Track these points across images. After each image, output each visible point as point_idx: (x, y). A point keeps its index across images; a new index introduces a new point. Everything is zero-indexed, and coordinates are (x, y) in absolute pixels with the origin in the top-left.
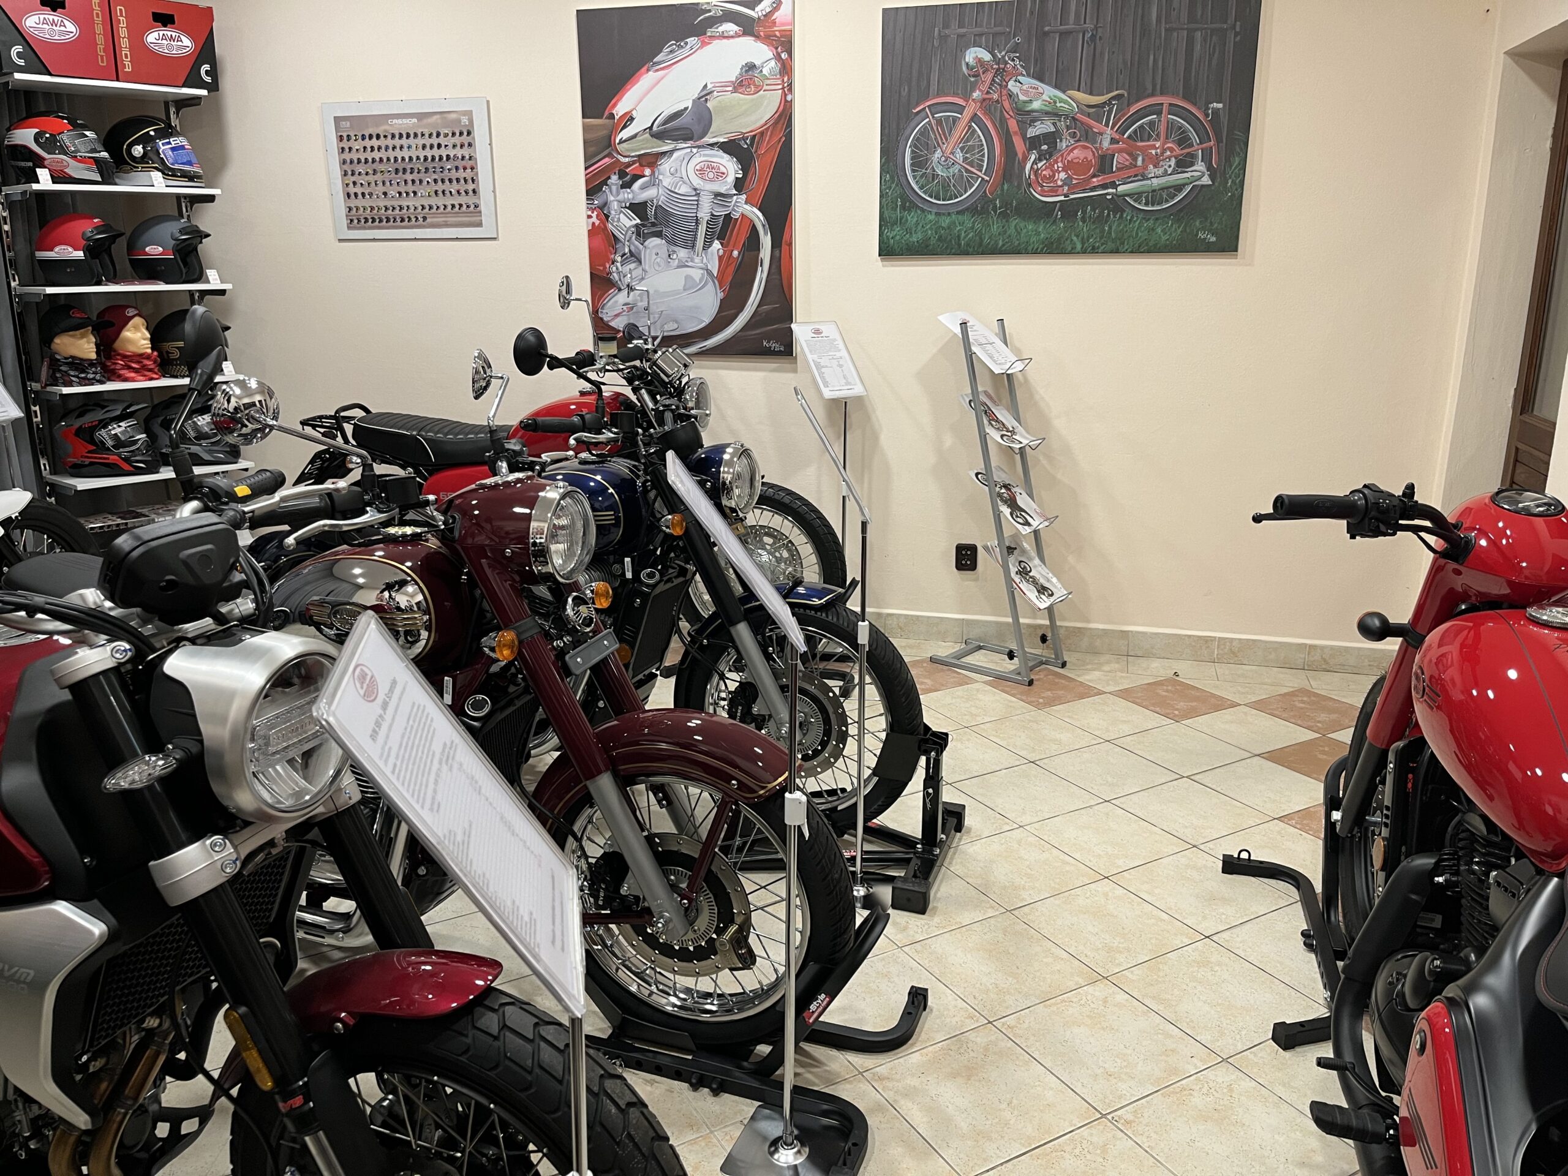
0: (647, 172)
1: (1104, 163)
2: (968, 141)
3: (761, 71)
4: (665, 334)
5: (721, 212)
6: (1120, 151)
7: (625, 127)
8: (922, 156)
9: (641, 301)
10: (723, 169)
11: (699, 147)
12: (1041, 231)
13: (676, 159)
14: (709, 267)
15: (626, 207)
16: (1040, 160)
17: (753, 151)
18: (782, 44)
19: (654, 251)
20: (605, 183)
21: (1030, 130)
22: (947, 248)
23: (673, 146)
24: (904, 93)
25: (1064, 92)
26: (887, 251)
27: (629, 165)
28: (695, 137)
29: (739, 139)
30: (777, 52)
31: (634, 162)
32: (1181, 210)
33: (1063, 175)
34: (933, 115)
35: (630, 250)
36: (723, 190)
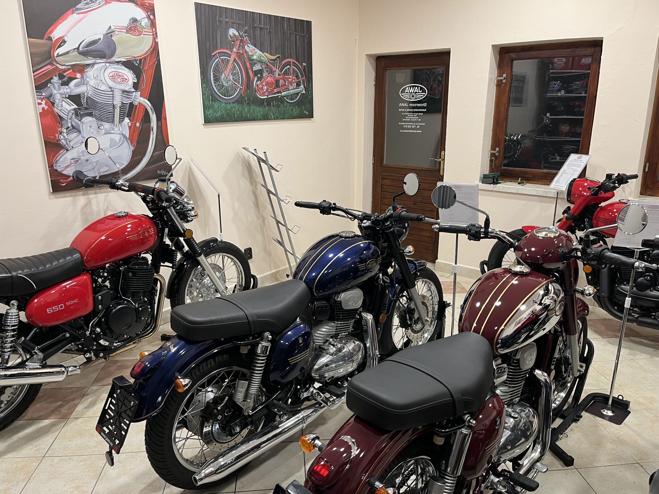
0: (78, 76)
1: (277, 83)
2: (233, 70)
3: (141, 24)
4: (101, 174)
5: (127, 101)
6: (281, 79)
7: (60, 46)
8: (217, 76)
9: (83, 156)
10: (126, 77)
11: (110, 63)
12: (259, 111)
13: (96, 70)
14: (124, 133)
15: (66, 98)
16: (258, 81)
17: (141, 67)
18: (150, 10)
19: (89, 125)
20: (49, 81)
21: (254, 68)
22: (230, 119)
23: (93, 61)
25: (263, 53)
26: (208, 121)
27: (65, 71)
28: (107, 57)
29: (133, 60)
30: (148, 15)
31: (69, 69)
32: (299, 103)
33: (265, 88)
34: (220, 57)
35: (72, 125)
36: (127, 89)
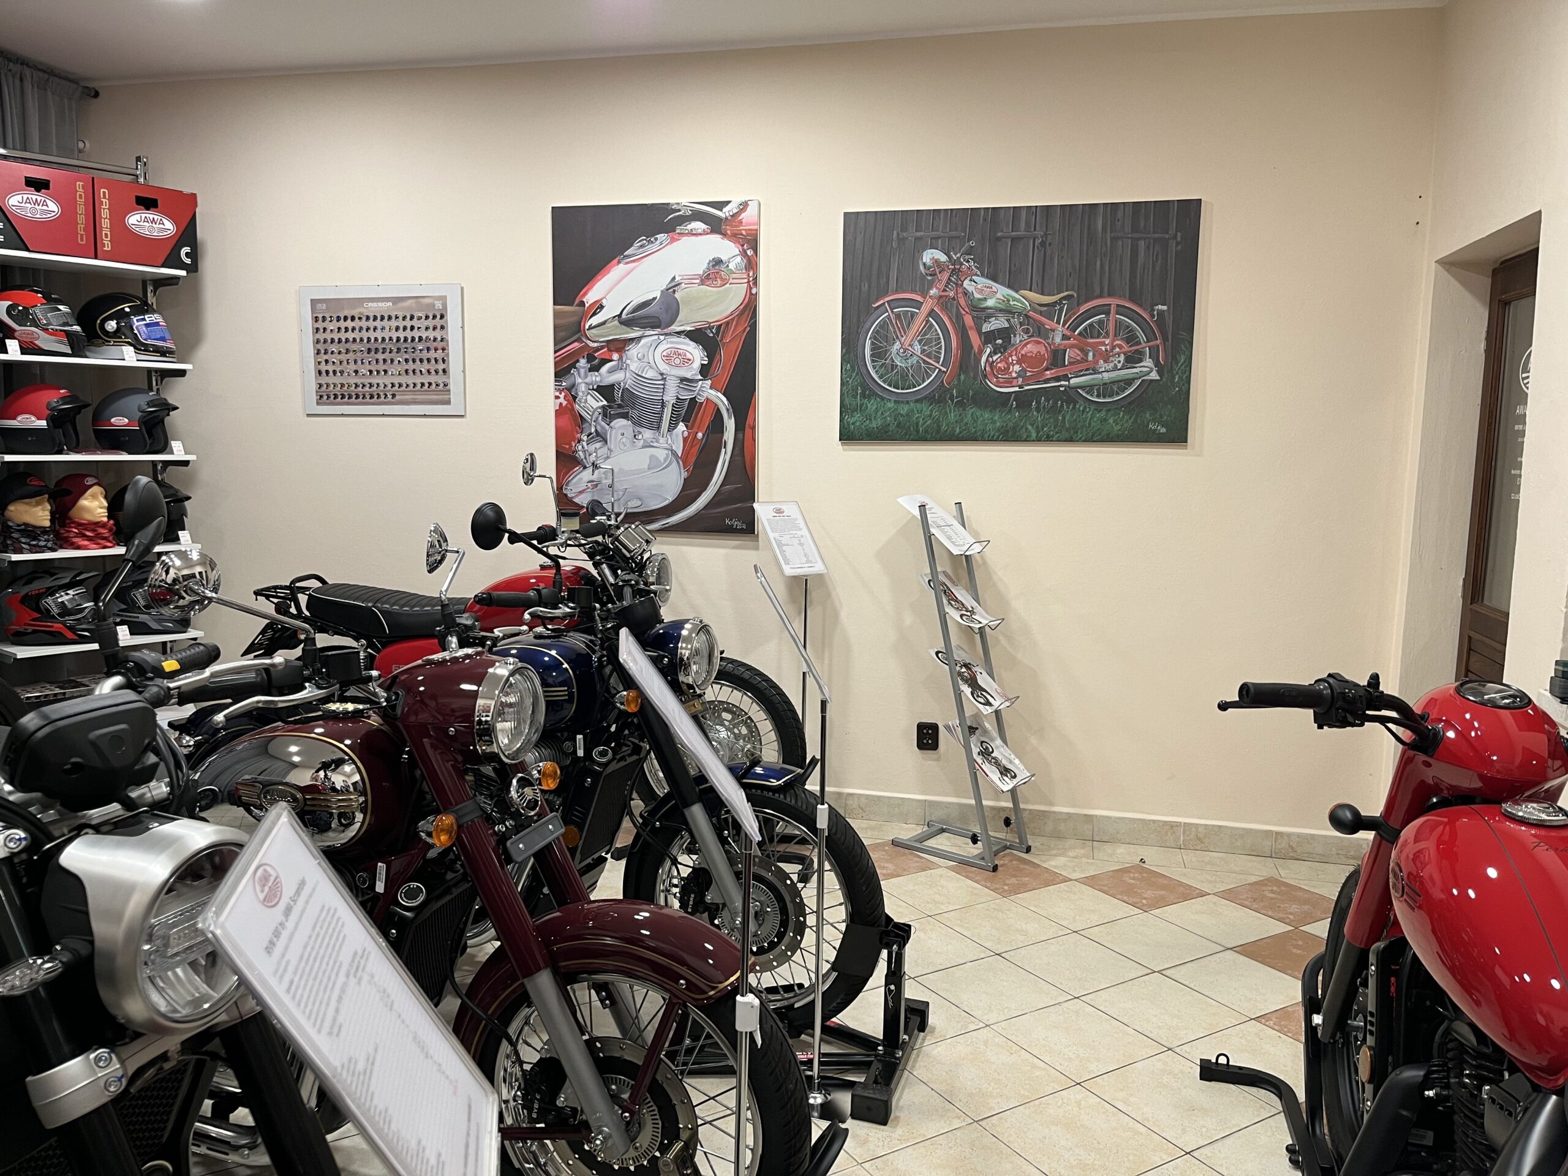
0: (615, 356)
1: (1057, 357)
2: (925, 334)
3: (728, 266)
4: (629, 511)
5: (686, 396)
6: (1072, 346)
7: (594, 314)
8: (882, 347)
9: (606, 478)
10: (689, 356)
11: (666, 334)
12: (996, 419)
13: (642, 347)
14: (674, 448)
15: (593, 389)
16: (995, 353)
17: (719, 339)
18: (748, 241)
19: (620, 432)
20: (573, 366)
21: (985, 326)
22: (906, 434)
23: (641, 333)
24: (865, 288)
25: (1017, 292)
26: (847, 436)
27: (597, 349)
28: (663, 325)
29: (706, 328)
30: (744, 250)
31: (602, 348)
32: (1130, 403)
33: (1017, 368)
34: (892, 310)
35: (596, 430)
36: (689, 376)
